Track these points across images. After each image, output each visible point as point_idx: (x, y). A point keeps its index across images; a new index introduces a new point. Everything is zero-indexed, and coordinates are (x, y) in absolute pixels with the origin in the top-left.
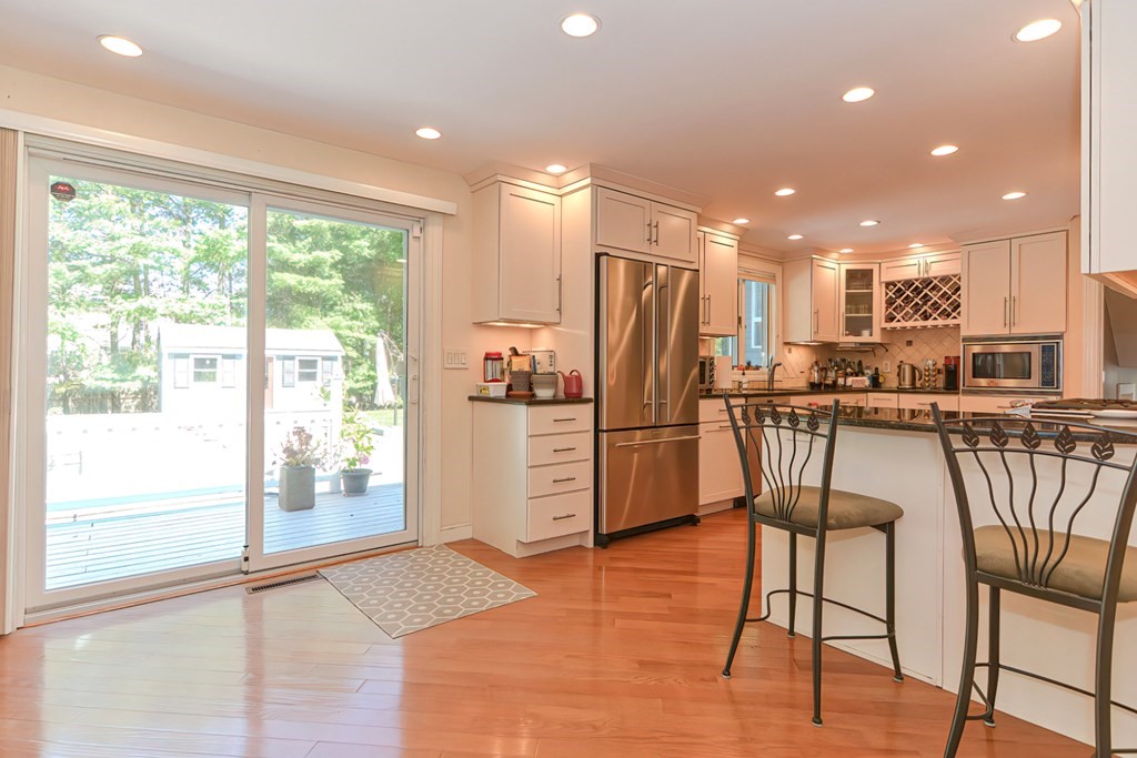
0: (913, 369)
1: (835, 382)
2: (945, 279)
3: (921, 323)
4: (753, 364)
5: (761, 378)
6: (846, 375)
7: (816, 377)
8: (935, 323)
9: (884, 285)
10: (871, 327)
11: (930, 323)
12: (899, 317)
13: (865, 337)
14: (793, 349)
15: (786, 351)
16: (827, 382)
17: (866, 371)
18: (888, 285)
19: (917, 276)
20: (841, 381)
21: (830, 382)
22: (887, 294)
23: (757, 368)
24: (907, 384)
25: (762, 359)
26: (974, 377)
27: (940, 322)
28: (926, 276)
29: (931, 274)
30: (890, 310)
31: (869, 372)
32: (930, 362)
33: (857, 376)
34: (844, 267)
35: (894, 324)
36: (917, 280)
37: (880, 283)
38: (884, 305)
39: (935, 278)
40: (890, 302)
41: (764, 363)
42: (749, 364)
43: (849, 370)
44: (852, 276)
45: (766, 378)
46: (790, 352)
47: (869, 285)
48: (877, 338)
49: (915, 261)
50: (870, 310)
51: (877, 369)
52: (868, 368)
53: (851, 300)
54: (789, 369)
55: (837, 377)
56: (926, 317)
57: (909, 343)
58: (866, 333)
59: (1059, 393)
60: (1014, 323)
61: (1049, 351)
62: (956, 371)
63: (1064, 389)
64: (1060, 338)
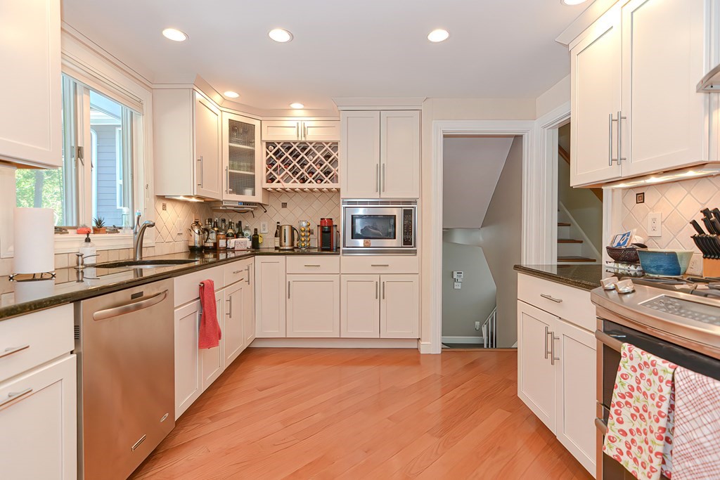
0: (293, 229)
1: (216, 244)
2: (319, 145)
3: (298, 185)
4: (107, 223)
5: (122, 244)
6: (227, 236)
7: (196, 239)
8: (311, 186)
9: (264, 144)
10: (253, 186)
11: (306, 186)
12: (278, 178)
13: (247, 197)
14: (169, 205)
15: (160, 207)
16: (207, 245)
17: (245, 233)
18: (268, 144)
19: (295, 139)
20: (222, 243)
21: (212, 245)
22: (267, 154)
23: (115, 230)
24: (287, 245)
25: (124, 215)
26: (352, 238)
27: (315, 186)
28: (303, 139)
29: (309, 139)
30: (271, 170)
31: (249, 233)
32: (304, 224)
33: (237, 237)
34: (227, 117)
35: (274, 185)
36: (295, 143)
37: (262, 141)
38: (265, 166)
39: (311, 143)
40: (270, 163)
41: (127, 221)
42: (99, 223)
43: (230, 231)
44: (234, 127)
45: (131, 243)
46: (164, 207)
47: (251, 142)
48: (258, 198)
49: (294, 124)
50: (252, 168)
51: (256, 230)
52: (247, 228)
53: (233, 153)
54: (164, 232)
55: (218, 239)
56: (304, 181)
57: (284, 205)
58: (248, 191)
59: (415, 252)
60: (383, 191)
61: (408, 214)
62: (330, 232)
63: (418, 248)
64: (416, 203)
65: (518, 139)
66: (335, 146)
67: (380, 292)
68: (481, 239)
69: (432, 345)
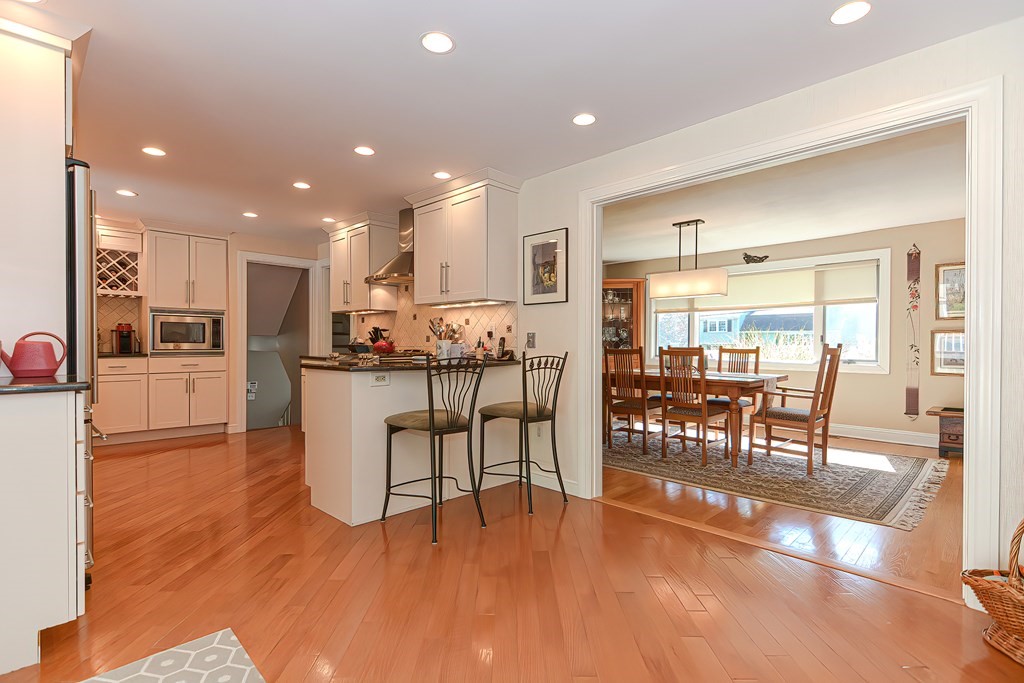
26: (161, 342)
29: (121, 248)
59: (223, 353)
60: (193, 301)
61: (217, 323)
62: (129, 336)
63: (226, 350)
64: (223, 314)
65: (305, 272)
66: (134, 256)
67: (190, 387)
68: (277, 345)
69: (238, 425)
